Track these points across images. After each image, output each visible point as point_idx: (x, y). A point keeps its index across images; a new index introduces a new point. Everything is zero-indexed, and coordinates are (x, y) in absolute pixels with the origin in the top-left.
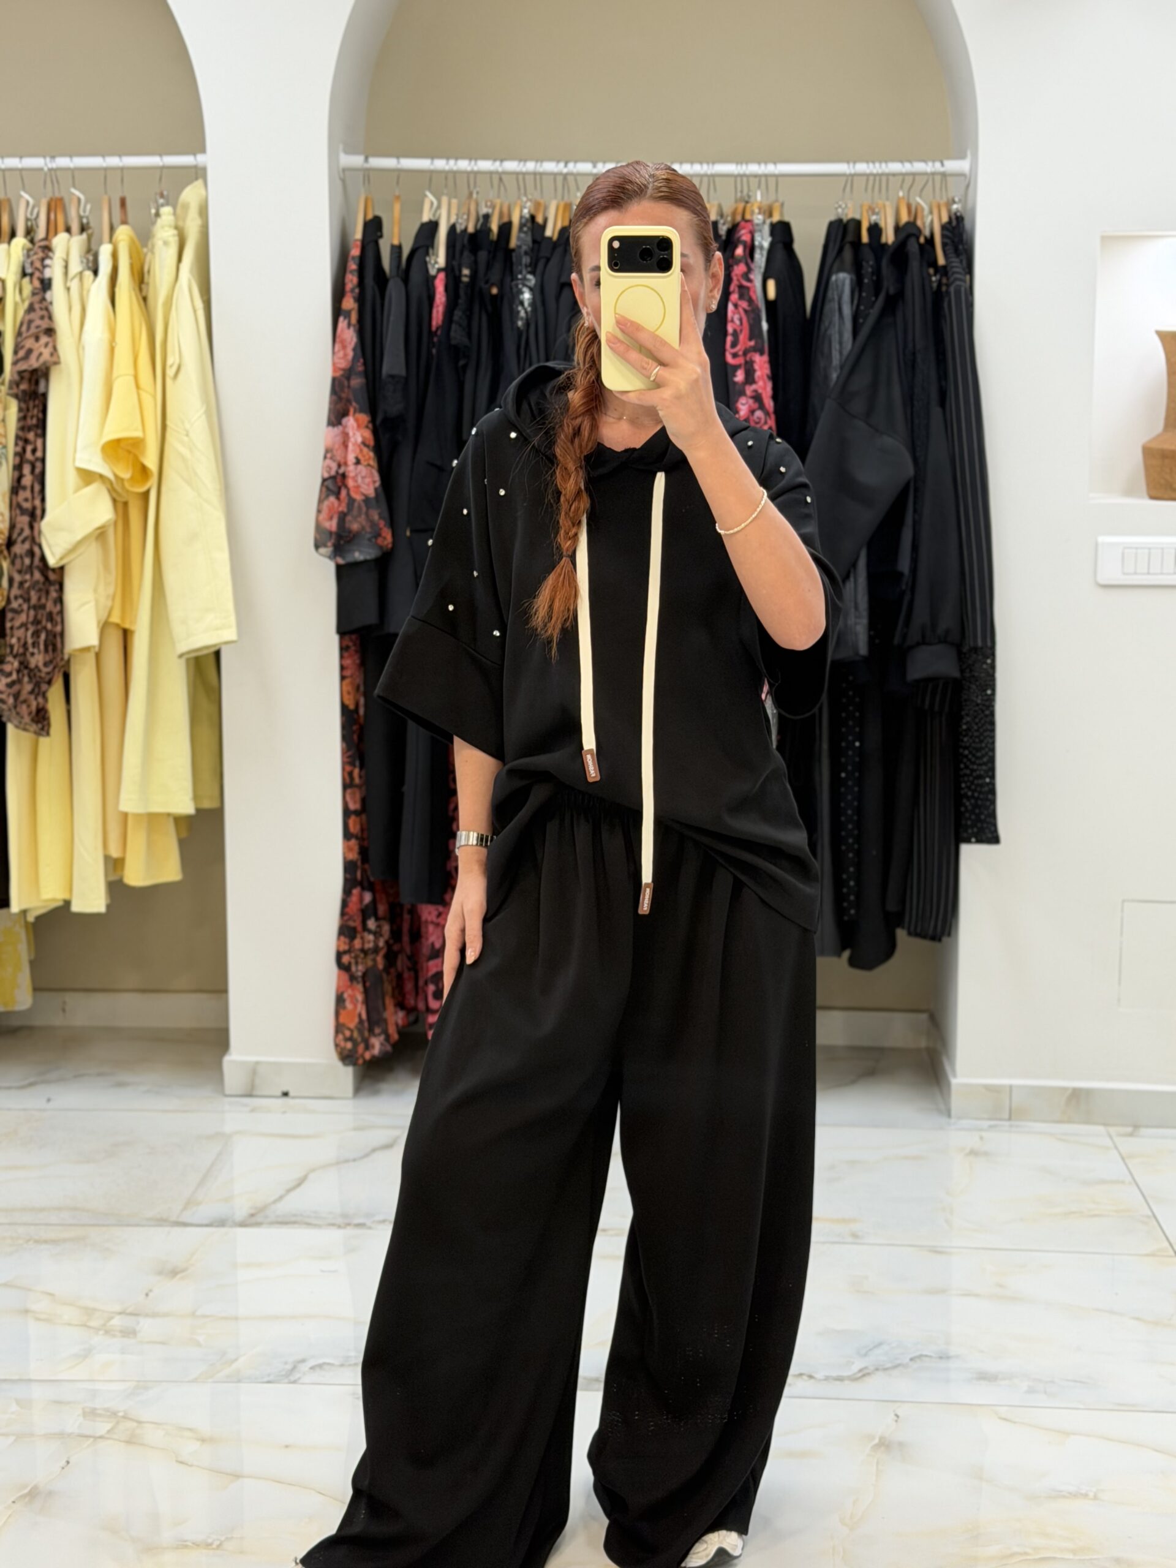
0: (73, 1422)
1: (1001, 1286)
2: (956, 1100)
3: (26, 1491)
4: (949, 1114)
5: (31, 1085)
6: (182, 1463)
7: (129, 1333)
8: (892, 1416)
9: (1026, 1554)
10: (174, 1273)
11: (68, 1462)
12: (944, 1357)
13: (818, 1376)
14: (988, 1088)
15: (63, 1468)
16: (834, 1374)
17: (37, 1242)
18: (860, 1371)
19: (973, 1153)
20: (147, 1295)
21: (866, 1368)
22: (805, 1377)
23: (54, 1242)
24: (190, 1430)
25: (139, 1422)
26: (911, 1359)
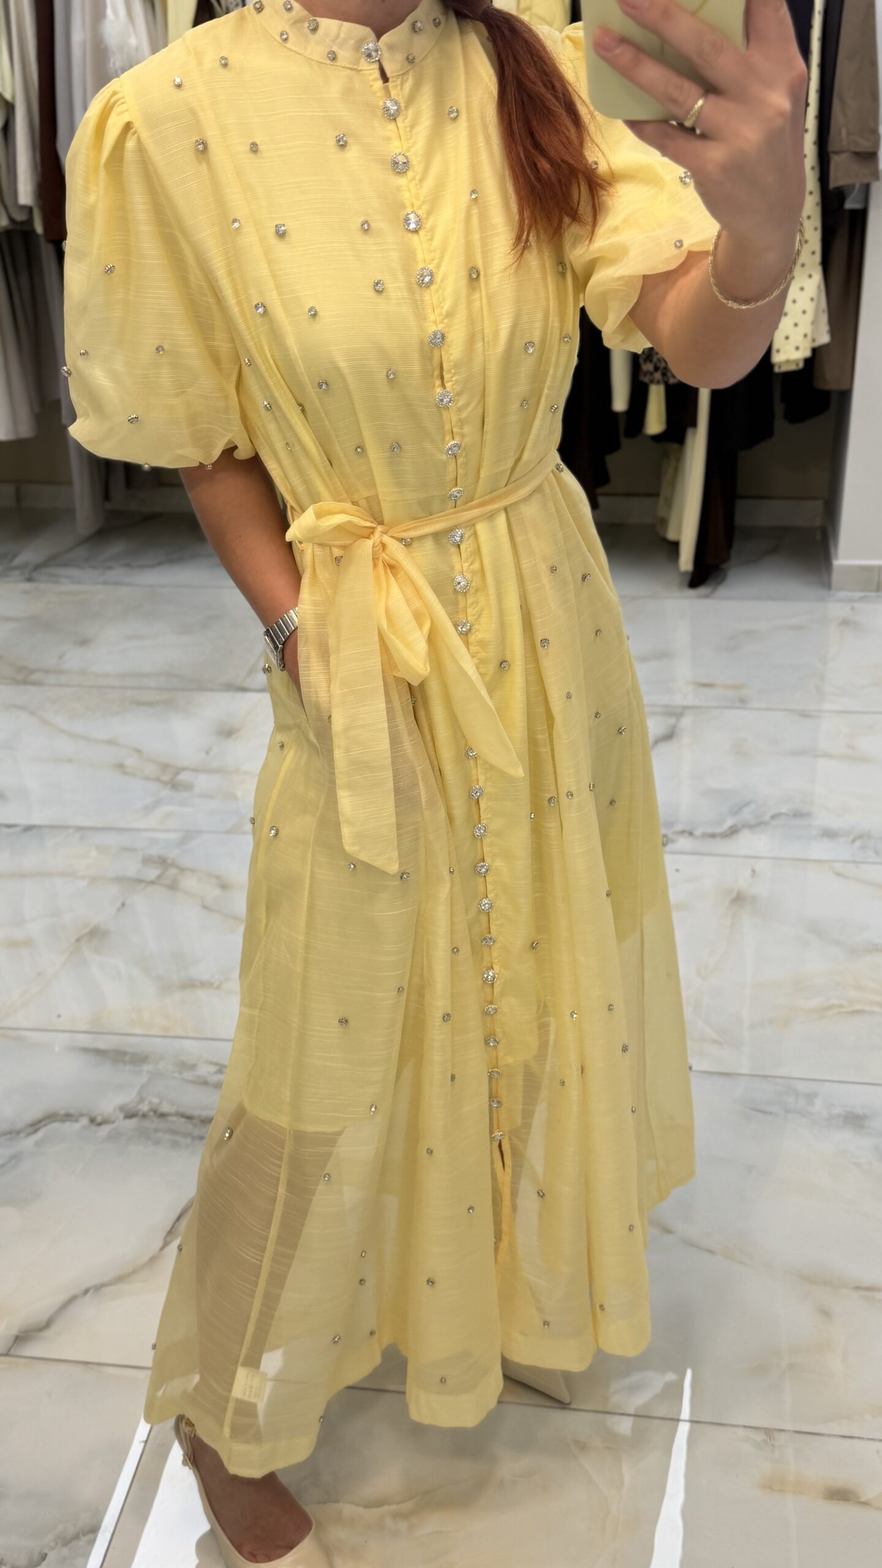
0: (131, 867)
1: (851, 747)
2: (836, 577)
3: (87, 930)
4: (828, 586)
5: (160, 564)
6: (205, 907)
7: (189, 787)
8: (749, 872)
9: (841, 1006)
10: (227, 732)
11: (123, 905)
12: (798, 814)
13: (698, 832)
14: (863, 568)
15: (119, 910)
16: (709, 830)
17: (139, 703)
18: (731, 828)
19: (845, 623)
20: (207, 753)
21: (735, 825)
22: (686, 835)
23: (150, 704)
24: (218, 877)
25: (182, 870)
26: (773, 817)
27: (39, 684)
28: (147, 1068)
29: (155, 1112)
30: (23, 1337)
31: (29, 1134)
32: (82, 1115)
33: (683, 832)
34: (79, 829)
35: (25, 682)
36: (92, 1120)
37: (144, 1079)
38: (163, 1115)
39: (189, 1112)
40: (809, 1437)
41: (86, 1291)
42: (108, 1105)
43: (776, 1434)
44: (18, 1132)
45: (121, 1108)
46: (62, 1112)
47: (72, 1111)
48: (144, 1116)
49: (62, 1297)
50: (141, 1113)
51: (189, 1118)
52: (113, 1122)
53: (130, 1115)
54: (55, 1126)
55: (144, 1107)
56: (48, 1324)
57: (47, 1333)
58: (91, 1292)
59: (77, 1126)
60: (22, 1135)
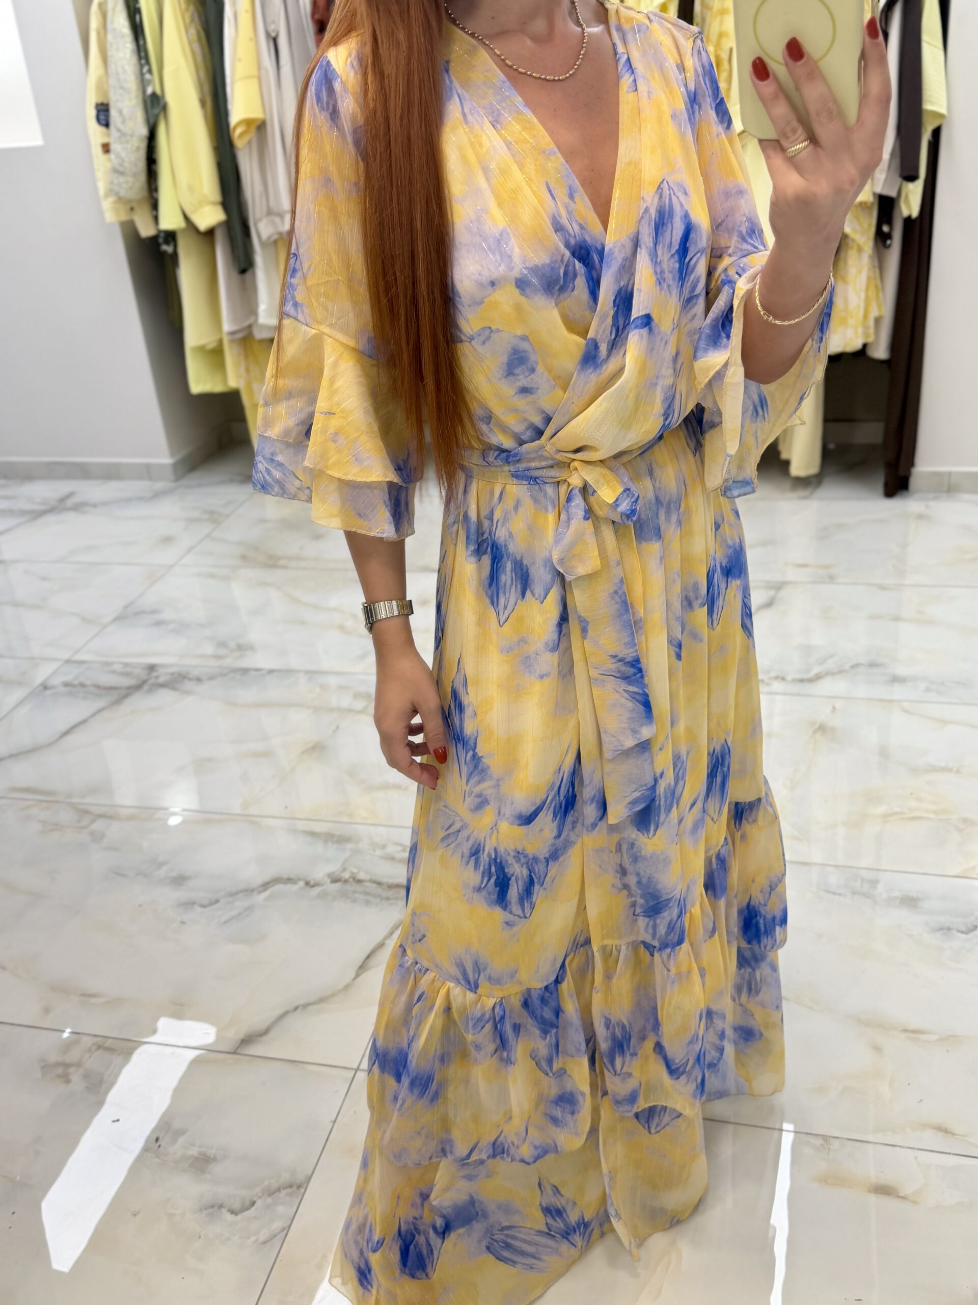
27: (284, 567)
28: (349, 846)
29: (354, 879)
30: (247, 1041)
31: (260, 892)
32: (299, 879)
33: (777, 678)
34: (308, 672)
35: (274, 566)
36: (307, 883)
37: (348, 854)
38: (359, 881)
39: (379, 879)
40: (859, 1144)
41: (296, 1008)
42: (320, 872)
43: (832, 1140)
44: (252, 890)
45: (329, 875)
46: (285, 877)
47: (292, 876)
48: (346, 881)
49: (279, 1012)
50: (343, 879)
51: (379, 884)
52: (322, 885)
53: (335, 880)
54: (279, 887)
55: (346, 875)
56: (266, 1032)
57: (264, 1038)
58: (300, 1009)
59: (295, 888)
60: (255, 893)
